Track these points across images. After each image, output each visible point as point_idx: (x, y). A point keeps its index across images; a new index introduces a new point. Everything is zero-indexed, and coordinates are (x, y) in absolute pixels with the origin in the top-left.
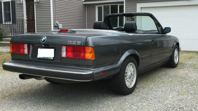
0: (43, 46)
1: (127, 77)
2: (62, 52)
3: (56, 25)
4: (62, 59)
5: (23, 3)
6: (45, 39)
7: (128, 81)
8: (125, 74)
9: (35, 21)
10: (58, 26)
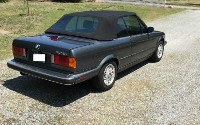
0: (37, 52)
1: (106, 76)
2: (52, 60)
4: (52, 64)
6: (39, 46)
7: (106, 79)
8: (105, 73)
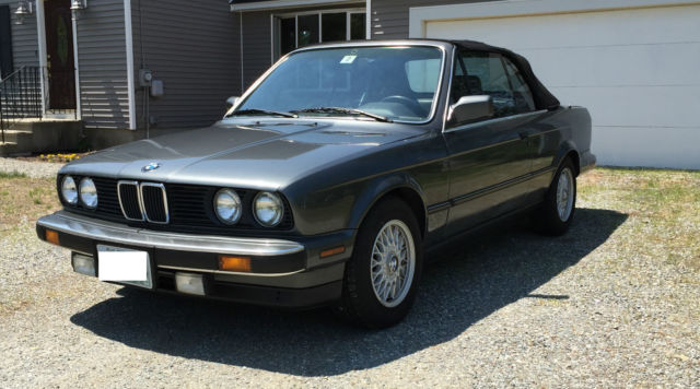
3: (144, 84)
5: (34, 12)
9: (77, 72)
10: (150, 88)
